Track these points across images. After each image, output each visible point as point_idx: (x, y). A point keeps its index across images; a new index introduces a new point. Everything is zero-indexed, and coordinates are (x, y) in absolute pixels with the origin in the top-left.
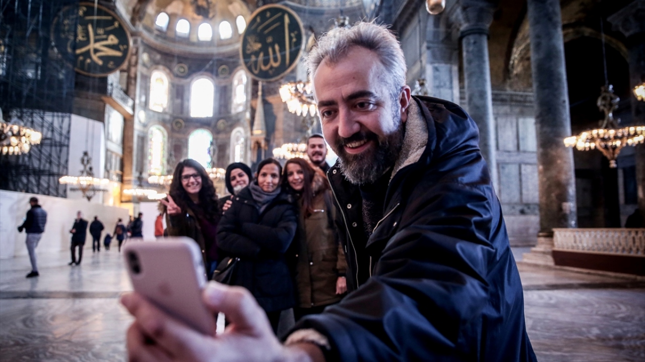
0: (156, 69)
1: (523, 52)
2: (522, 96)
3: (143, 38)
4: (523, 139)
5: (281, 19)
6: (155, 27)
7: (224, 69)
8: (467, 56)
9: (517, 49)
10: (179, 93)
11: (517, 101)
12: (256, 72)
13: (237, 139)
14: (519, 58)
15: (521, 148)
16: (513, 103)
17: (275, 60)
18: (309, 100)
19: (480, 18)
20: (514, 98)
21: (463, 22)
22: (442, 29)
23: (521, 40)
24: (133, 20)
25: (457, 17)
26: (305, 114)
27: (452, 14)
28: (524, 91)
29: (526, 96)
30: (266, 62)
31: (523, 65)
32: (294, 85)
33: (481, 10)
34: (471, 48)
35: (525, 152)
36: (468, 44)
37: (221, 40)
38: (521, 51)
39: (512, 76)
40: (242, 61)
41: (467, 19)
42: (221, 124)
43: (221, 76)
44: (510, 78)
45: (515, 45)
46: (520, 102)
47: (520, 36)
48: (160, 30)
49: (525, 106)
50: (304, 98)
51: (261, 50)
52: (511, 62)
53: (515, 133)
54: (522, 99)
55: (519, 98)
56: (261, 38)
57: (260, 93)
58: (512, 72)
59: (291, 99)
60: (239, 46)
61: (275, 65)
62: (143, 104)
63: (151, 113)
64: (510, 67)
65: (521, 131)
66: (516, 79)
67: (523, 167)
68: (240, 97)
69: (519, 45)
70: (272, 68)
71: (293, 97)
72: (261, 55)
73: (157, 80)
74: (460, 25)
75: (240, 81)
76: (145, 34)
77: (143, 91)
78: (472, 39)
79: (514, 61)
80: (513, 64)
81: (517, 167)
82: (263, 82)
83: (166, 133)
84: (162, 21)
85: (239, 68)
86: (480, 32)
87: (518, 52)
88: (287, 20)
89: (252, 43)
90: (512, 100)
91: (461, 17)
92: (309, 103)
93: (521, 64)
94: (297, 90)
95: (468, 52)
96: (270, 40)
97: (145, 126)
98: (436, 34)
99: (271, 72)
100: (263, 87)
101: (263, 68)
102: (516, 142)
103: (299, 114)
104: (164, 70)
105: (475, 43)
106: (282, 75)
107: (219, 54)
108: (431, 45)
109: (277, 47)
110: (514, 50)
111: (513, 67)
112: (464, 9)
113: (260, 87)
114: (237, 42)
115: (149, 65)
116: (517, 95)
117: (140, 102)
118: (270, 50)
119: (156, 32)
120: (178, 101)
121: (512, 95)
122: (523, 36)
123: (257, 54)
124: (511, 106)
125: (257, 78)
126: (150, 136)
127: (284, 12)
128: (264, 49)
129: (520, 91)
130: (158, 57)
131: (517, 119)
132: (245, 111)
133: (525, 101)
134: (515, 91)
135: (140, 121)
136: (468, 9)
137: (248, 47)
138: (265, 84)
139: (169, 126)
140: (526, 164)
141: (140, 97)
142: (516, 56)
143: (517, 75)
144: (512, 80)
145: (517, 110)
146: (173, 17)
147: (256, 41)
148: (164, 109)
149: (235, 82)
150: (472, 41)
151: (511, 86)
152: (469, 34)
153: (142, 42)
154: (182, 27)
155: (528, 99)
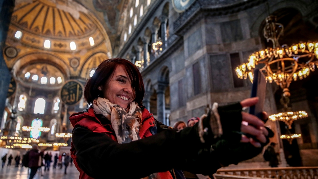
0: (22, 94)
5: (76, 86)
6: (24, 77)
7: (50, 96)
10: (30, 104)
12: (65, 101)
13: (53, 123)
17: (73, 99)
24: (17, 75)
30: (69, 99)
37: (50, 84)
42: (47, 117)
43: (49, 98)
48: (26, 78)
56: (69, 91)
57: (66, 110)
61: (73, 101)
68: (56, 108)
72: (68, 96)
73: (22, 98)
75: (57, 101)
76: (21, 81)
77: (16, 103)
84: (27, 75)
88: (78, 86)
96: (71, 92)
99: (70, 103)
101: (68, 101)
104: (26, 94)
107: (49, 90)
109: (74, 95)
115: (20, 92)
118: (71, 95)
119: (24, 80)
120: (30, 107)
123: (66, 96)
125: (65, 104)
127: (78, 83)
128: (69, 94)
130: (24, 89)
132: (58, 113)
137: (63, 93)
138: (68, 107)
139: (25, 117)
141: (15, 105)
146: (32, 74)
147: (66, 91)
148: (23, 110)
149: (55, 101)
154: (35, 78)
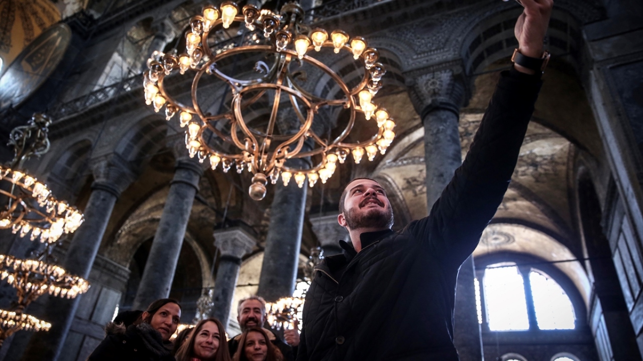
1: (133, 227)
2: (115, 266)
4: (99, 310)
8: (90, 208)
9: (129, 222)
11: (109, 270)
14: (127, 231)
15: (93, 319)
16: (105, 271)
19: (118, 181)
20: (108, 266)
21: (102, 175)
22: (73, 169)
23: (137, 216)
25: (98, 168)
27: (95, 163)
28: (119, 263)
29: (119, 268)
31: (128, 239)
33: (123, 175)
34: (98, 203)
35: (95, 323)
36: (97, 198)
38: (132, 225)
39: (115, 244)
41: (107, 175)
44: (112, 245)
45: (130, 218)
46: (112, 271)
47: (137, 212)
49: (114, 277)
52: (120, 231)
53: (94, 301)
54: (114, 270)
55: (112, 268)
58: (116, 241)
64: (117, 235)
65: (100, 300)
66: (117, 249)
67: (87, 339)
69: (133, 220)
74: (98, 177)
78: (103, 195)
79: (122, 231)
80: (121, 234)
81: (81, 337)
86: (113, 193)
87: (129, 225)
90: (105, 267)
91: (102, 170)
93: (127, 237)
95: (93, 204)
98: (64, 171)
102: (91, 311)
105: (104, 200)
108: (54, 178)
110: (127, 222)
111: (119, 237)
112: (109, 165)
116: (111, 264)
121: (107, 262)
122: (140, 213)
124: (102, 272)
129: (115, 261)
131: (102, 287)
133: (116, 273)
134: (112, 259)
136: (112, 168)
140: (91, 337)
142: (126, 228)
143: (119, 245)
144: (113, 248)
145: (105, 278)
150: (102, 197)
151: (110, 253)
152: (102, 190)
155: (120, 271)
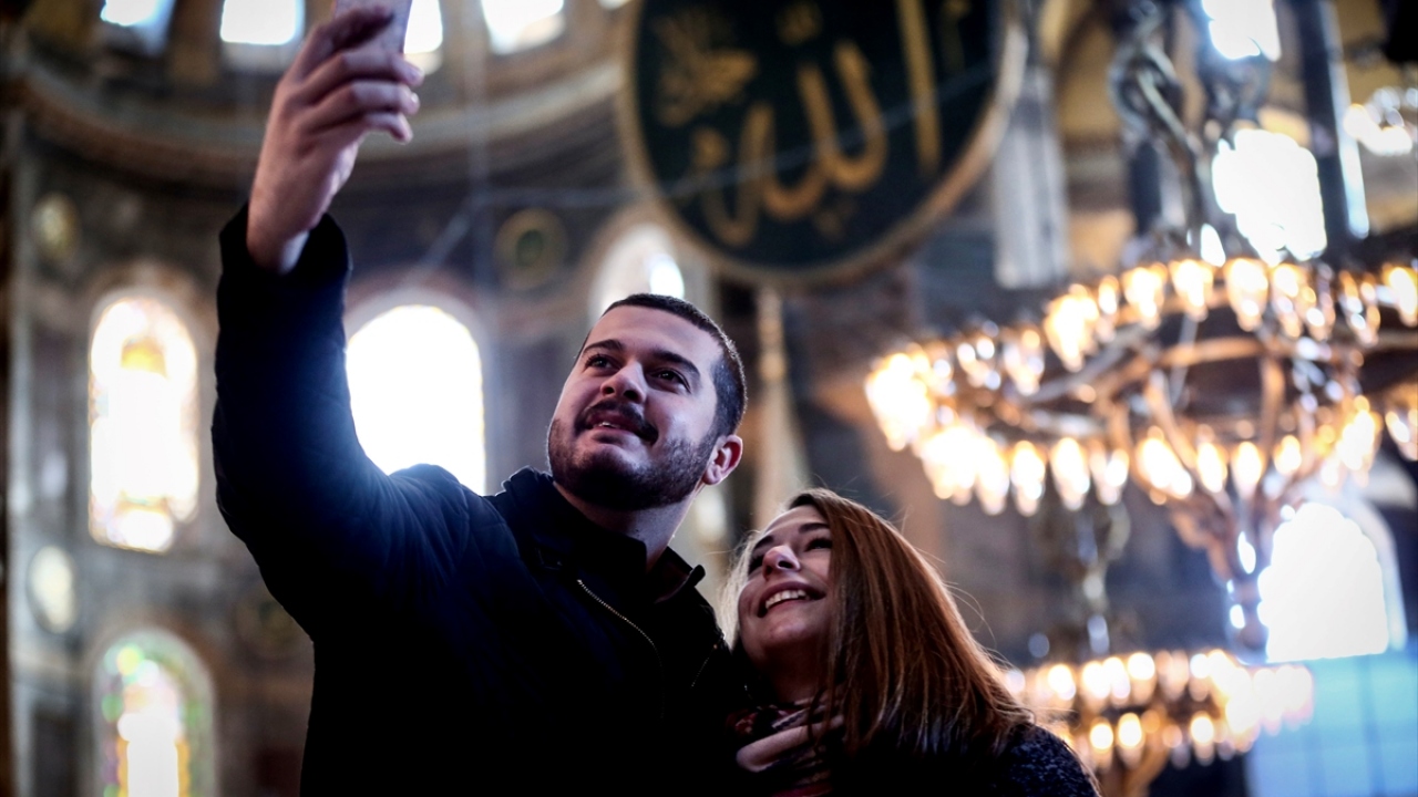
0: (119, 282)
3: (33, 118)
6: (98, 37)
7: (530, 237)
12: (736, 233)
17: (851, 143)
18: (1041, 420)
26: (1030, 500)
30: (793, 164)
32: (940, 353)
37: (496, 61)
40: (636, 175)
43: (519, 282)
48: (126, 49)
50: (1010, 412)
51: (752, 91)
56: (748, 21)
57: (773, 365)
59: (939, 426)
60: (609, 80)
61: (854, 175)
62: (55, 512)
63: (105, 565)
70: (832, 195)
71: (948, 414)
72: (759, 125)
73: (129, 348)
76: (49, 87)
77: (51, 432)
82: (785, 294)
83: (203, 686)
85: (625, 218)
89: (696, 60)
92: (1045, 439)
94: (959, 375)
96: (801, 23)
97: (76, 645)
99: (829, 224)
100: (789, 322)
101: (782, 203)
103: (994, 503)
104: (166, 283)
106: (905, 232)
107: (498, 145)
109: (851, 64)
113: (770, 323)
114: (597, 57)
115: (70, 262)
117: (38, 503)
118: (812, 89)
119: (106, 69)
123: (726, 118)
125: (743, 273)
126: (104, 707)
128: (774, 87)
130: (127, 211)
135: (42, 622)
137: (673, 83)
138: (798, 303)
139: (216, 631)
141: (36, 468)
147: (717, 45)
148: (182, 530)
153: (31, 136)
154: (260, 13)
